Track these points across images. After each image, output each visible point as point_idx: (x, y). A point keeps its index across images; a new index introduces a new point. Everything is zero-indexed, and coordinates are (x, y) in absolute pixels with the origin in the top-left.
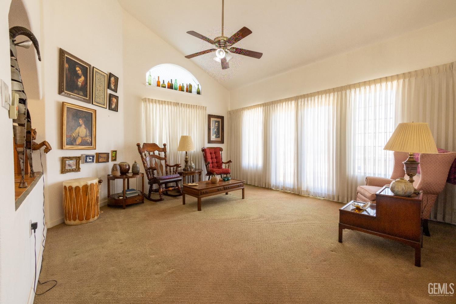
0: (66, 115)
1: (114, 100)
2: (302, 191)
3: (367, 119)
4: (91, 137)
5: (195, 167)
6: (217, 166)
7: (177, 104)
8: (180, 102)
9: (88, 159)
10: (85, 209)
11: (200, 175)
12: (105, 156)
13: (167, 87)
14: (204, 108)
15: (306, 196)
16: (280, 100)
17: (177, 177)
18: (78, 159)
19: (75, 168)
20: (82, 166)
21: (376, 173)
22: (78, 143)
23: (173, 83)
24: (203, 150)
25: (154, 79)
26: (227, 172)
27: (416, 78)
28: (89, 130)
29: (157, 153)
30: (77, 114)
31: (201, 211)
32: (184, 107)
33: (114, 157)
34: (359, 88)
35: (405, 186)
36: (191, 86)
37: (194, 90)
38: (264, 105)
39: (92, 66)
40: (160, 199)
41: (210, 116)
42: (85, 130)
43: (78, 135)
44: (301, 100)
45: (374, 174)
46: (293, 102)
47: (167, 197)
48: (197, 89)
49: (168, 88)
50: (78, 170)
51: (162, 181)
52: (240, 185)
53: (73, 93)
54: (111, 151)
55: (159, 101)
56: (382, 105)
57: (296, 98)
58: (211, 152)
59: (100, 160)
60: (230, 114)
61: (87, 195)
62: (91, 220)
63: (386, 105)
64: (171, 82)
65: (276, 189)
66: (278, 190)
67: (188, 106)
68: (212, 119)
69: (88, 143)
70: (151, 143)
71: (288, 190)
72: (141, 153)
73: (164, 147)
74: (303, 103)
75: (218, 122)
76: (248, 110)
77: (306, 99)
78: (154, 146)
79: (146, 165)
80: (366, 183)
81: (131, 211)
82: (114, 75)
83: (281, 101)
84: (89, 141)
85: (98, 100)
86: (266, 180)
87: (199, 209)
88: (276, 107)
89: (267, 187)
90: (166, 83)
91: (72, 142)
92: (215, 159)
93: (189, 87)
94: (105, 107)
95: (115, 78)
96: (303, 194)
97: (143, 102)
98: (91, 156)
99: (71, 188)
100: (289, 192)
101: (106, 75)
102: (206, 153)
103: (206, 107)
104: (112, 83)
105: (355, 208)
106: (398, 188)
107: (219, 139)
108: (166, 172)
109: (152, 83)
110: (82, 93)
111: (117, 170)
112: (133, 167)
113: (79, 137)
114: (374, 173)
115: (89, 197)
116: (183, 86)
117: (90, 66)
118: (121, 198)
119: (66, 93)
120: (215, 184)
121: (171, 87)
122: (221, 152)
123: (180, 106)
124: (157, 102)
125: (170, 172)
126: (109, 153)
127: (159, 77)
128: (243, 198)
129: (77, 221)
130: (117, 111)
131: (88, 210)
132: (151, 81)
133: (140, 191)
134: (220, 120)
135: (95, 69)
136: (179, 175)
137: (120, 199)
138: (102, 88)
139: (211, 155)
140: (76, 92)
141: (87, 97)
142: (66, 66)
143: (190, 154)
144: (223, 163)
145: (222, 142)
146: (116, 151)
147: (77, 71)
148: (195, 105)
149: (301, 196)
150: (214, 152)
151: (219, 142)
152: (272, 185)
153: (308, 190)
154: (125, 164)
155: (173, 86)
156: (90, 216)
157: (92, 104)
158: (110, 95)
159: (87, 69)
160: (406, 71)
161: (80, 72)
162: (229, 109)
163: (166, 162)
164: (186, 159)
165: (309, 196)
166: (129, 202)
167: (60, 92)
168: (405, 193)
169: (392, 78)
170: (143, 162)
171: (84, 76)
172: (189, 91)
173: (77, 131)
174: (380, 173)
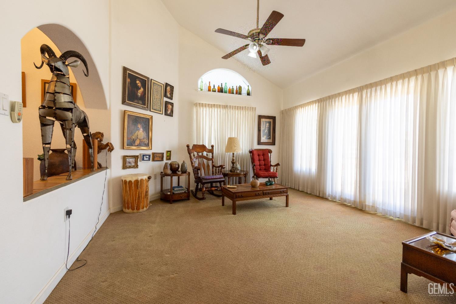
0: (127, 121)
1: (170, 106)
2: (367, 206)
4: (148, 139)
5: (241, 169)
6: (265, 169)
7: (225, 107)
8: (229, 105)
9: (145, 158)
10: (136, 200)
11: (245, 177)
12: (161, 155)
13: (217, 90)
14: (254, 109)
15: (372, 212)
16: (339, 93)
17: (219, 178)
18: (136, 157)
19: (134, 165)
20: (139, 163)
22: (136, 144)
23: (223, 86)
24: (251, 152)
25: (205, 85)
26: (274, 176)
28: (146, 133)
29: (205, 153)
30: (136, 120)
31: (236, 215)
32: (233, 109)
33: (168, 156)
36: (240, 87)
37: (244, 92)
38: (320, 101)
39: (150, 78)
40: (202, 197)
41: (260, 117)
42: (143, 134)
43: (137, 138)
44: (367, 91)
46: (356, 95)
47: (212, 196)
48: (248, 90)
49: (219, 91)
50: (136, 167)
51: (206, 180)
52: (283, 191)
53: (133, 102)
54: (166, 151)
55: (209, 104)
57: (360, 89)
58: (260, 154)
59: (156, 159)
60: (283, 114)
61: (137, 189)
62: (141, 210)
64: (222, 86)
65: (332, 200)
66: (335, 200)
67: (236, 108)
68: (263, 120)
69: (145, 144)
70: (201, 144)
71: (347, 201)
72: (190, 154)
73: (212, 148)
74: (369, 94)
75: (270, 123)
76: (301, 108)
77: (374, 89)
78: (203, 147)
79: (194, 164)
81: (176, 206)
82: (169, 85)
83: (339, 95)
84: (146, 142)
85: (155, 107)
86: (320, 187)
87: (234, 213)
88: (333, 103)
89: (321, 197)
90: (216, 88)
91: (132, 143)
92: (263, 161)
93: (239, 89)
94: (161, 113)
95: (170, 87)
96: (367, 209)
97: (195, 107)
98: (147, 155)
99: (126, 182)
100: (349, 205)
101: (163, 85)
102: (253, 155)
103: (255, 108)
104: (168, 91)
107: (271, 141)
108: (213, 172)
109: (203, 89)
110: (141, 102)
111: (167, 168)
112: (182, 165)
113: (137, 139)
115: (139, 191)
116: (233, 89)
117: (148, 78)
118: (169, 193)
119: (127, 103)
120: (255, 188)
121: (221, 90)
122: (269, 154)
123: (229, 109)
124: (207, 105)
125: (216, 173)
126: (163, 153)
127: (210, 82)
128: (287, 205)
129: (130, 210)
130: (172, 116)
131: (138, 202)
132: (203, 86)
133: (186, 188)
134: (271, 120)
135: (152, 81)
136: (222, 176)
137: (168, 195)
138: (159, 97)
139: (259, 157)
140: (136, 101)
141: (145, 105)
142: (128, 80)
143: (239, 156)
144: (271, 165)
145: (273, 143)
146: (170, 152)
147: (137, 84)
148: (244, 106)
149: (364, 212)
150: (262, 154)
151: (270, 144)
152: (327, 194)
153: (376, 206)
154: (174, 163)
155: (223, 90)
156: (140, 206)
157: (150, 111)
158: (166, 102)
159: (145, 82)
161: (139, 85)
162: (282, 109)
163: (213, 162)
164: (233, 160)
165: (376, 212)
166: (176, 198)
167: (124, 102)
170: (191, 161)
171: (143, 88)
172: (239, 92)
173: (136, 134)
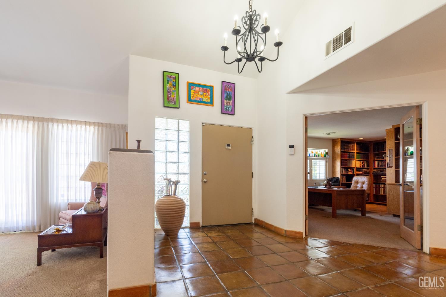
3: (69, 152)
21: (78, 199)
27: (106, 129)
34: (62, 124)
35: (93, 206)
45: (76, 200)
56: (82, 143)
63: (85, 143)
80: (68, 208)
105: (55, 230)
106: (89, 208)
114: (76, 198)
160: (100, 121)
168: (93, 211)
169: (90, 124)
174: (81, 198)
